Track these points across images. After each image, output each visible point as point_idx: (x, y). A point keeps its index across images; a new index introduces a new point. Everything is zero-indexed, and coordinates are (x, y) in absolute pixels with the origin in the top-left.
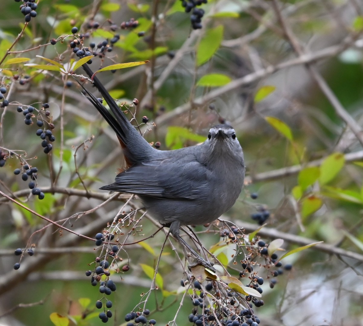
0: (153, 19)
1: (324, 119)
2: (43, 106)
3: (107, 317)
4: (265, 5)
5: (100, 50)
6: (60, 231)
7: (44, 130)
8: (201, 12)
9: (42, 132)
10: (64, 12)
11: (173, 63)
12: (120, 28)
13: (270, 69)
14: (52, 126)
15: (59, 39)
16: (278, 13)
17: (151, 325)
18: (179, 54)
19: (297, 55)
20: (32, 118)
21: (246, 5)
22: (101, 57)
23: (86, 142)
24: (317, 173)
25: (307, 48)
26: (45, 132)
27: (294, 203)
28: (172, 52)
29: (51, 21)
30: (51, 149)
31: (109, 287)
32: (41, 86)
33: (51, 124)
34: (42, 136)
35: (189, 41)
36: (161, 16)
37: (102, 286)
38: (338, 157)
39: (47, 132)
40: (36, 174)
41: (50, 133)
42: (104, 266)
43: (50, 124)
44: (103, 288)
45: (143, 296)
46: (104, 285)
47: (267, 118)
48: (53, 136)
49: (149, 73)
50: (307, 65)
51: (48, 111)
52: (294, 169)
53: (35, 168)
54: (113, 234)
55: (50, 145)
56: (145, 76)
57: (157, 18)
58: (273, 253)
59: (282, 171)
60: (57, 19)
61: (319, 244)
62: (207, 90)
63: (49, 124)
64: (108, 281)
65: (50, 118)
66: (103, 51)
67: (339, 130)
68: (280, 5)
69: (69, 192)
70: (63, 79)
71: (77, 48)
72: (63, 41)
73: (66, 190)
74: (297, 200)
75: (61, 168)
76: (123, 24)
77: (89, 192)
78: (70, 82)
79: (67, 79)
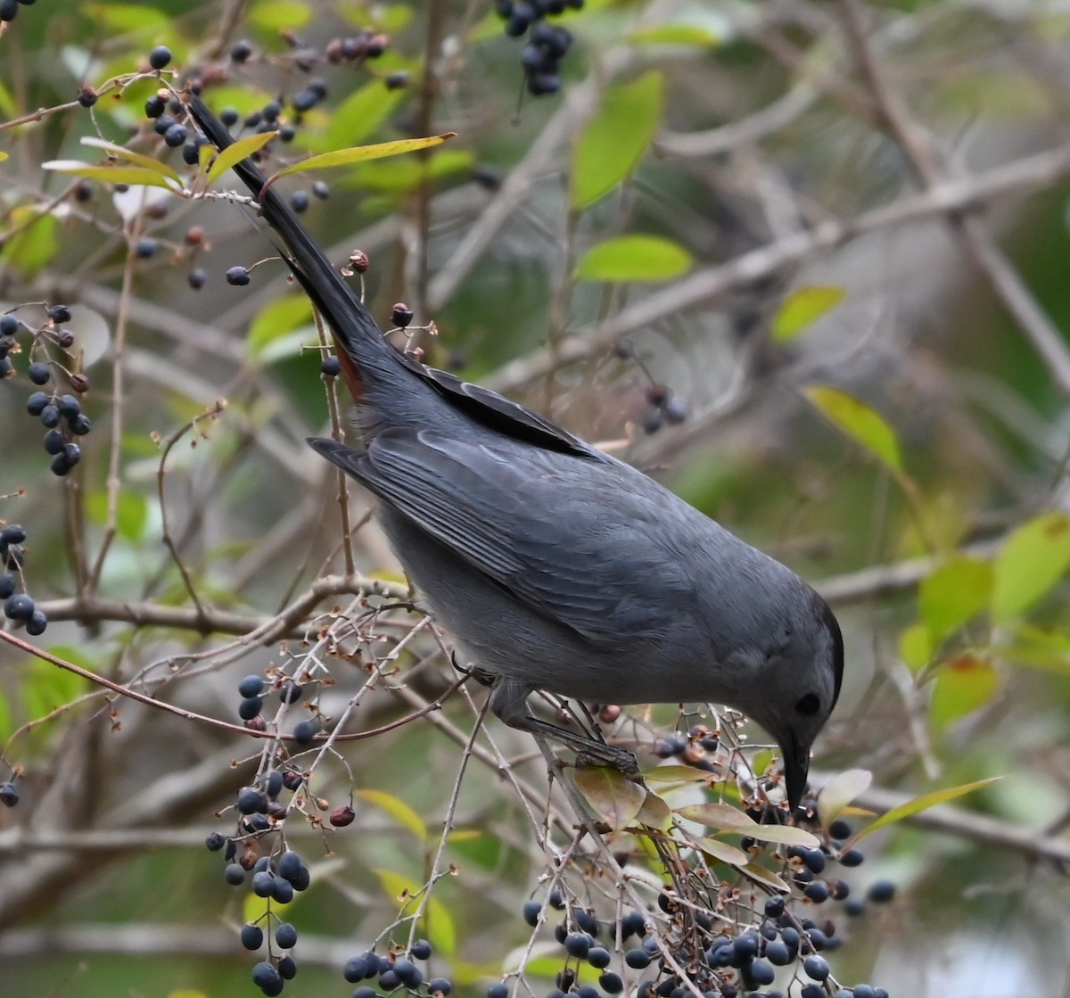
0: (423, 56)
2: (51, 316)
3: (278, 977)
4: (814, 17)
6: (113, 712)
7: (54, 396)
8: (561, 39)
9: (46, 404)
10: (118, 31)
11: (495, 211)
13: (829, 231)
14: (81, 381)
15: (105, 87)
16: (856, 43)
17: (437, 995)
18: (517, 182)
19: (922, 185)
20: (13, 356)
21: (750, 17)
23: (197, 421)
25: (957, 161)
26: (59, 403)
27: (906, 683)
28: (488, 169)
29: (77, 61)
30: (76, 460)
31: (285, 876)
32: (45, 283)
33: (77, 376)
34: (48, 414)
36: (450, 46)
37: (262, 874)
38: (1058, 529)
39: (62, 402)
40: (21, 547)
41: (74, 405)
42: (267, 787)
43: (74, 377)
44: (268, 879)
45: (405, 901)
46: (269, 870)
47: (816, 395)
48: (83, 417)
49: (413, 244)
50: (955, 217)
51: (66, 331)
52: (906, 571)
53: (19, 526)
54: (299, 683)
55: (73, 447)
56: (401, 253)
58: (835, 820)
59: (866, 580)
60: (96, 53)
61: (984, 825)
62: (614, 301)
63: (71, 375)
64: (283, 857)
65: (74, 357)
68: (864, 17)
69: (138, 616)
70: (126, 231)
71: (168, 117)
72: (121, 92)
73: (127, 608)
74: (914, 674)
75: (111, 536)
76: (335, 45)
77: (205, 611)
78: (149, 242)
79: (141, 233)
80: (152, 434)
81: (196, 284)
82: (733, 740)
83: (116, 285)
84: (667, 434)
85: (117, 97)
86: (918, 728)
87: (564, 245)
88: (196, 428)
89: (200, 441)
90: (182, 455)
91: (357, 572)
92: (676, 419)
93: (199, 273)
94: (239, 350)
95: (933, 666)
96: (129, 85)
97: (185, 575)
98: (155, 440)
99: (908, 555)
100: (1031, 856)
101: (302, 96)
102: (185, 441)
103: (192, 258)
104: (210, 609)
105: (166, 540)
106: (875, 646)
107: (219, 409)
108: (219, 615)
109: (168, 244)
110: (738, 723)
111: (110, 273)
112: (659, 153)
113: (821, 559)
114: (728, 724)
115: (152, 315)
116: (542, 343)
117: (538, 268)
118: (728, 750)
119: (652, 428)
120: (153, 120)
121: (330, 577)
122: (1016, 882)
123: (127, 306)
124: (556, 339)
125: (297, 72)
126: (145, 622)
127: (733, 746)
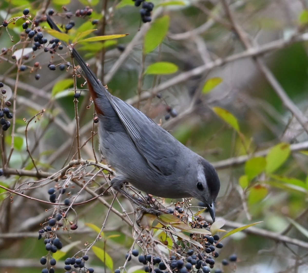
0: (103, 13)
1: (271, 110)
5: (51, 46)
8: (151, 5)
10: (16, 6)
11: (123, 56)
12: (75, 15)
13: (219, 62)
15: (10, 21)
16: (226, 7)
18: (129, 48)
19: (244, 48)
22: (51, 52)
23: (37, 115)
24: (264, 163)
27: (241, 192)
28: (122, 45)
29: (3, 15)
31: (55, 245)
35: (139, 34)
36: (111, 10)
38: (284, 147)
41: (8, 110)
44: (50, 245)
45: (87, 246)
46: (51, 243)
47: (215, 109)
48: (10, 113)
49: (99, 66)
50: (255, 57)
52: (241, 159)
56: (96, 69)
57: (107, 12)
59: (229, 161)
60: (9, 13)
62: (157, 82)
66: (54, 47)
67: (285, 120)
69: (20, 173)
70: (17, 63)
71: (29, 29)
72: (15, 22)
73: (17, 171)
74: (243, 189)
75: (12, 150)
76: (78, 11)
77: (39, 171)
78: (24, 66)
79: (22, 63)
80: (24, 119)
81: (37, 78)
82: (188, 205)
83: (15, 78)
84: (172, 120)
85: (14, 23)
86: (244, 204)
87: (142, 65)
88: (36, 117)
89: (37, 121)
90: (32, 125)
91: (81, 158)
92: (174, 116)
93: (38, 75)
94: (49, 96)
95: (249, 187)
96: (17, 20)
97: (33, 161)
98: (25, 121)
99: (241, 155)
100: (277, 241)
101: (68, 25)
102: (33, 121)
103: (36, 71)
104: (40, 171)
105: (28, 151)
106: (231, 180)
107: (43, 112)
108: (43, 173)
109: (29, 67)
110: (189, 201)
111: (13, 75)
112: (170, 39)
113: (217, 156)
114: (186, 200)
115: (25, 86)
116: (136, 94)
117: (135, 72)
118: (186, 208)
119: (167, 119)
120: (25, 30)
121: (74, 160)
122: (272, 249)
123: (17, 84)
124: (140, 93)
125: (66, 18)
126: (22, 175)
127: (188, 207)
